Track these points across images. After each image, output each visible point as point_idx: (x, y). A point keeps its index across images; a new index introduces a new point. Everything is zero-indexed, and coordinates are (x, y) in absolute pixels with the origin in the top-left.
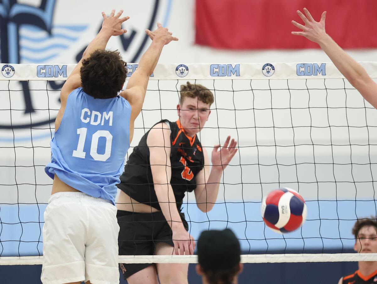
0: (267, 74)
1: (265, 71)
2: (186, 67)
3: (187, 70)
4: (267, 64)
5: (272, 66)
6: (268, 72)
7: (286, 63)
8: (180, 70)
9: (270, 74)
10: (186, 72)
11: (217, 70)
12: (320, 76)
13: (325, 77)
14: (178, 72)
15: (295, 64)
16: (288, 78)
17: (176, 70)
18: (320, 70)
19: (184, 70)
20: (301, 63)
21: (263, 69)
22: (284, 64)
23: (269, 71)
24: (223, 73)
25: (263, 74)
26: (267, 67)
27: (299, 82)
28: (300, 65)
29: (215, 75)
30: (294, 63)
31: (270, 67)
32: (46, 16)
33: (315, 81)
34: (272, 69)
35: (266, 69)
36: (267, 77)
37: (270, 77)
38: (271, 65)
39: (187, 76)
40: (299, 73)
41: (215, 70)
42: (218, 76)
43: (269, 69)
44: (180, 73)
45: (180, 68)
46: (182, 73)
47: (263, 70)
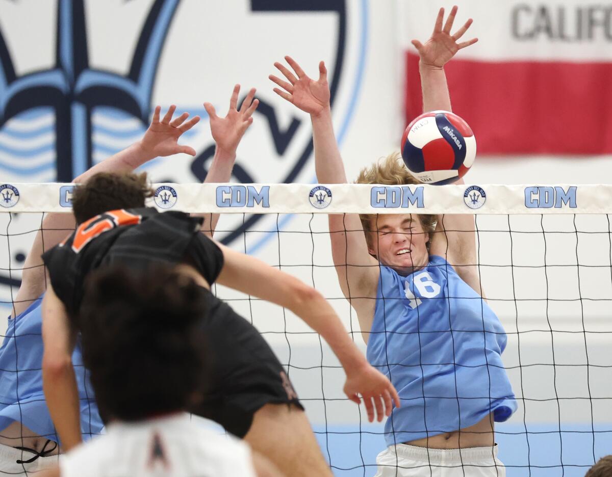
0: (472, 205)
1: (468, 199)
2: (328, 191)
3: (329, 196)
4: (473, 187)
5: (481, 191)
6: (474, 201)
7: (506, 186)
8: (317, 196)
9: (478, 204)
10: (327, 199)
11: (384, 197)
12: (566, 208)
13: (575, 210)
14: (314, 199)
15: (522, 187)
16: (511, 211)
17: (310, 196)
18: (566, 198)
19: (324, 196)
20: (534, 185)
21: (465, 196)
22: (504, 186)
23: (476, 199)
24: (394, 202)
25: (464, 205)
26: (472, 193)
27: (530, 218)
28: (531, 190)
29: (378, 205)
30: (521, 185)
31: (477, 193)
32: (140, 93)
33: (559, 217)
34: (481, 196)
35: (471, 196)
36: (471, 210)
37: (477, 210)
38: (480, 189)
39: (329, 206)
40: (528, 204)
41: (380, 197)
42: (385, 207)
43: (477, 195)
44: (317, 200)
45: (318, 193)
46: (321, 201)
47: (465, 198)
